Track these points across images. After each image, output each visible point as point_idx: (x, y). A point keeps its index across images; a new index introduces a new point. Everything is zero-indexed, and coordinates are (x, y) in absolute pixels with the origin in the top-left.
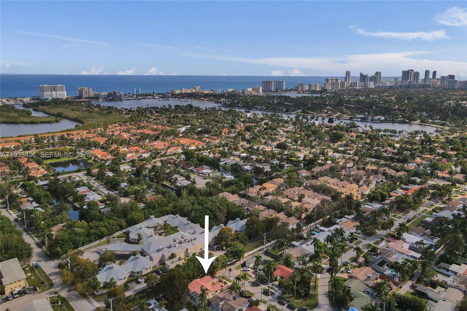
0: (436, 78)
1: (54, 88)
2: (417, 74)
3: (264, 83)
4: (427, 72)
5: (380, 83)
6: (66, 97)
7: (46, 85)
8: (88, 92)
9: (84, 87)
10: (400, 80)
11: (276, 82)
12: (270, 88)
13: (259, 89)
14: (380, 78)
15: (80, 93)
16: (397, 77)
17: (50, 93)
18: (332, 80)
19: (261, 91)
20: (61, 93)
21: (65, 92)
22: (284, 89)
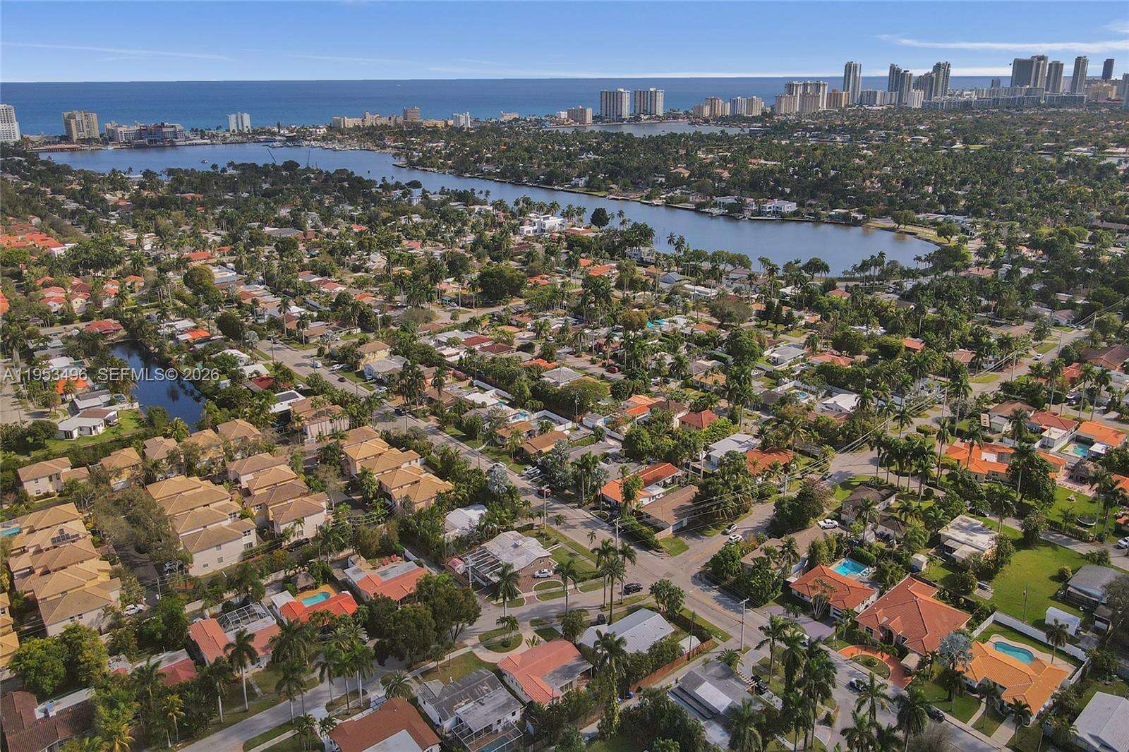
0: (1113, 78)
2: (1058, 67)
3: (604, 98)
4: (1080, 63)
5: (945, 94)
6: (17, 139)
8: (88, 126)
9: (75, 112)
10: (1007, 84)
11: (638, 94)
12: (619, 110)
13: (583, 111)
14: (947, 79)
15: (66, 129)
16: (998, 77)
18: (805, 86)
19: (589, 119)
21: (16, 125)
22: (660, 112)
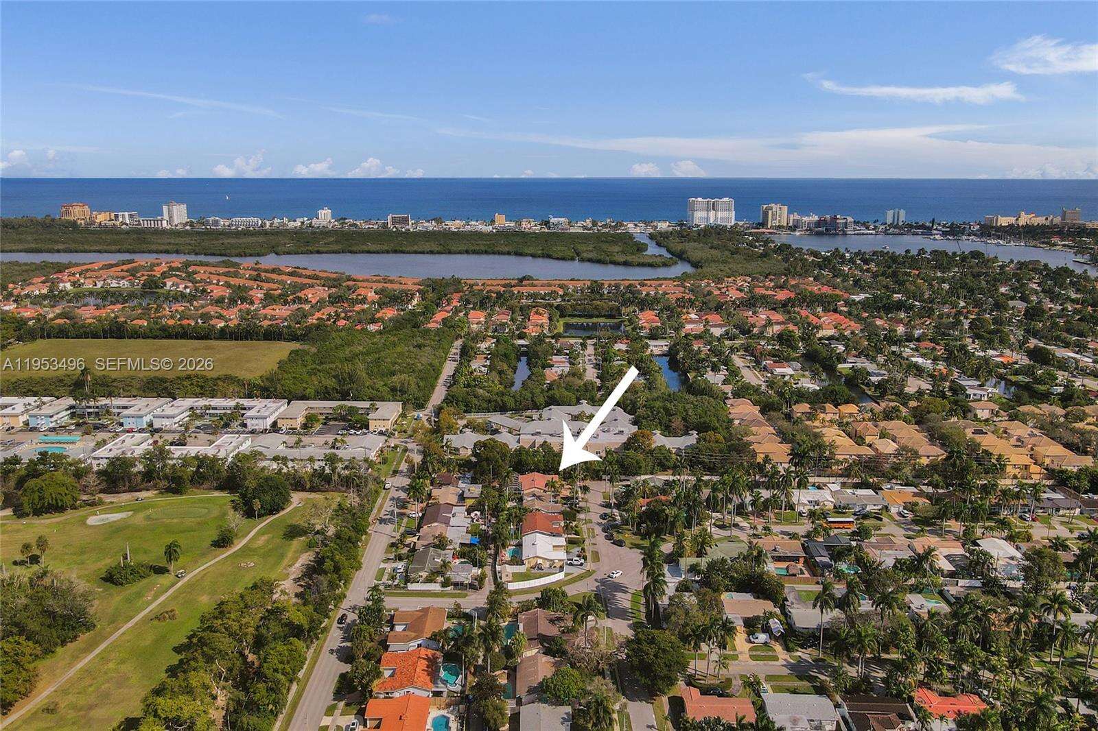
1: (713, 205)
6: (733, 224)
7: (700, 199)
8: (779, 216)
9: (772, 205)
15: (763, 218)
17: (704, 214)
20: (726, 214)
21: (733, 214)
